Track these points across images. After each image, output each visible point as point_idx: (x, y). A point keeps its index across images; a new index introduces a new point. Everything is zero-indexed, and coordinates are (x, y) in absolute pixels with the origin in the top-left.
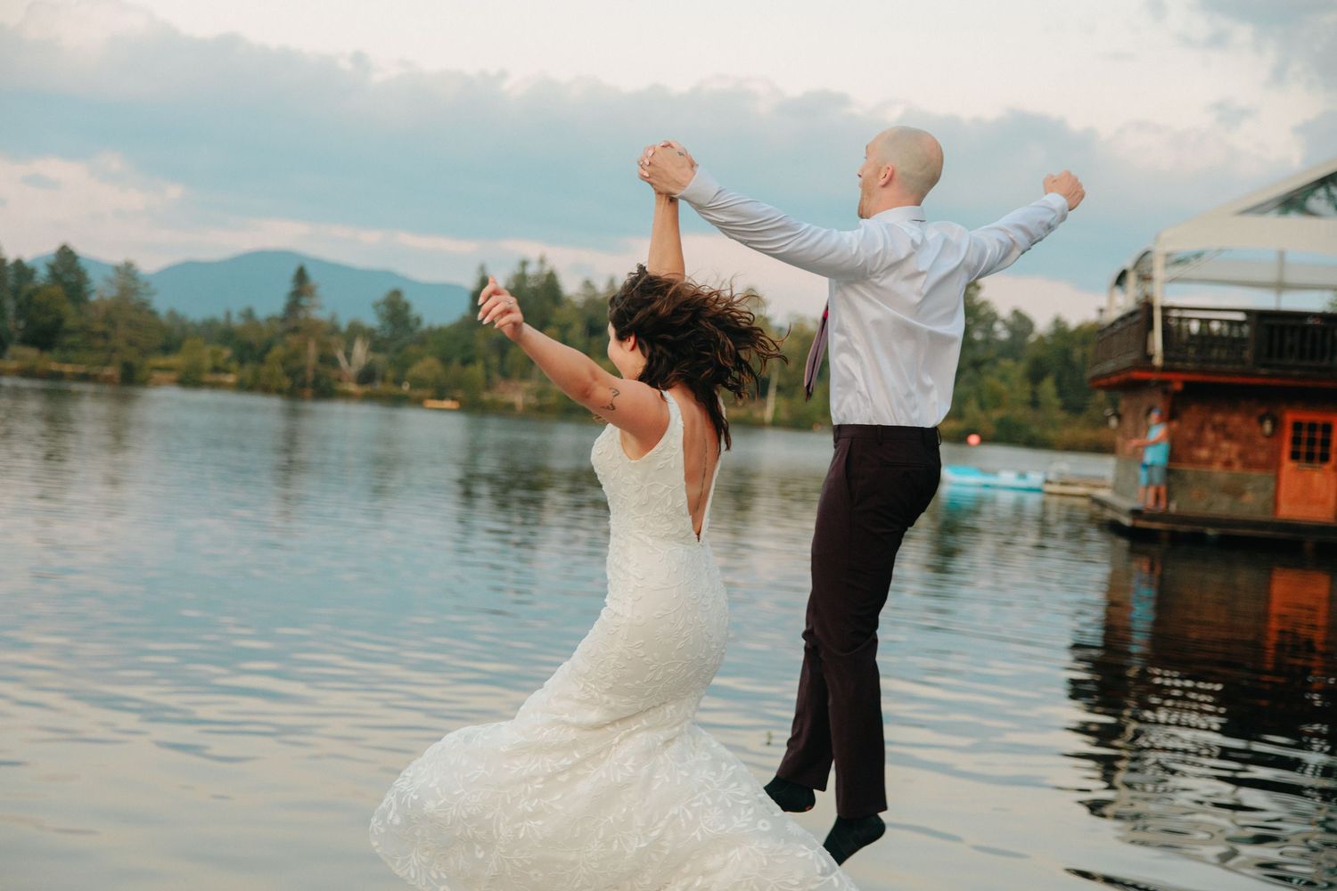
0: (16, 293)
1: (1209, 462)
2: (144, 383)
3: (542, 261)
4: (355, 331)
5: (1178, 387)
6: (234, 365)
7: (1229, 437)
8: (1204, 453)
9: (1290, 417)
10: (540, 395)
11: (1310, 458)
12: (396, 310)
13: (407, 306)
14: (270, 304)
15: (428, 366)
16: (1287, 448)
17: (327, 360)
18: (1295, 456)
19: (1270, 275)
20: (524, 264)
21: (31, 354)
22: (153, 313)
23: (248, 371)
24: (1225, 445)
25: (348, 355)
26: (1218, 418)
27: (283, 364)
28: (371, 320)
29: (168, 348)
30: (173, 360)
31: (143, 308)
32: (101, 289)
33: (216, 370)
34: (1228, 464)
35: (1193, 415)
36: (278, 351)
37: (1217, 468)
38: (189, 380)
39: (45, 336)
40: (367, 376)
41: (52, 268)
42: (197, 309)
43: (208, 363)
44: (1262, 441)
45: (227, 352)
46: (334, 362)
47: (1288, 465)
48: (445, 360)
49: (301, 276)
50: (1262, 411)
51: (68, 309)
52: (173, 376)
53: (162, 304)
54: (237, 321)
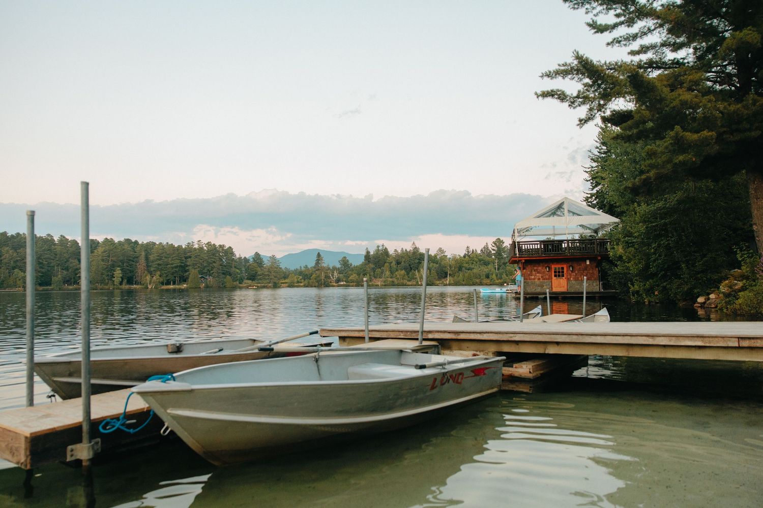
0: (245, 266)
1: (534, 279)
2: (279, 287)
3: (383, 246)
4: (334, 268)
5: (524, 261)
6: (303, 281)
7: (539, 273)
8: (533, 277)
9: (553, 267)
10: (384, 282)
11: (559, 276)
12: (345, 262)
13: (348, 261)
14: (311, 264)
15: (353, 277)
16: (553, 274)
17: (327, 277)
18: (555, 276)
19: (551, 232)
20: (378, 247)
21: (250, 282)
22: (281, 268)
23: (306, 282)
24: (538, 275)
25: (333, 275)
26: (535, 268)
27: (315, 279)
28: (338, 266)
29: (285, 278)
30: (286, 281)
31: (278, 267)
32: (267, 263)
33: (298, 282)
34: (539, 279)
35: (529, 268)
36: (314, 276)
37: (536, 280)
38: (291, 286)
39: (253, 277)
40: (338, 281)
41: (253, 259)
42: (292, 266)
43: (296, 280)
44: (547, 273)
45: (301, 277)
46: (329, 277)
47: (554, 278)
48: (358, 275)
49: (319, 255)
50: (546, 265)
51: (259, 269)
52: (287, 285)
53: (283, 266)
54: (303, 269)
